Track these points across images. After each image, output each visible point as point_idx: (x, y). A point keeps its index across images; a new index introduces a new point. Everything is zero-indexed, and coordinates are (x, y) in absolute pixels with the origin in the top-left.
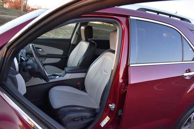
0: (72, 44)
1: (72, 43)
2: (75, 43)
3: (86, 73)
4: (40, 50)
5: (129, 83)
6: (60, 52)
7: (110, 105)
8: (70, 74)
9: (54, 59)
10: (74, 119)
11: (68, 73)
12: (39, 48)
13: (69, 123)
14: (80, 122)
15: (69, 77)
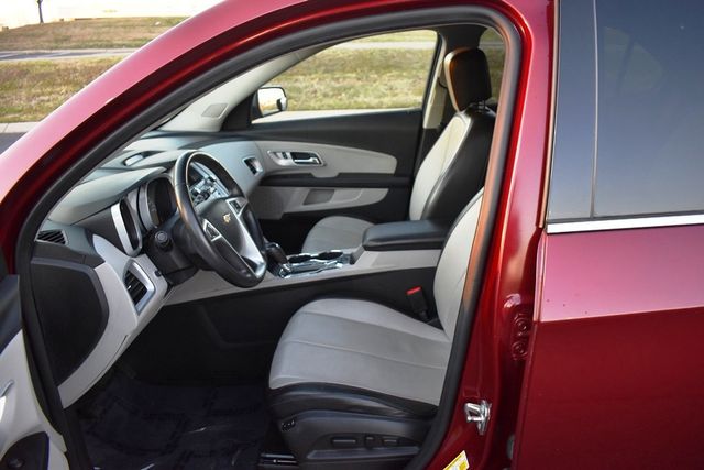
0: (428, 130)
1: (425, 126)
2: (436, 125)
3: (439, 251)
4: (311, 160)
5: (535, 319)
6: (385, 164)
7: (469, 405)
8: (377, 253)
9: (362, 191)
10: (331, 440)
11: (367, 248)
12: (307, 156)
13: (315, 451)
14: (362, 454)
15: (373, 265)
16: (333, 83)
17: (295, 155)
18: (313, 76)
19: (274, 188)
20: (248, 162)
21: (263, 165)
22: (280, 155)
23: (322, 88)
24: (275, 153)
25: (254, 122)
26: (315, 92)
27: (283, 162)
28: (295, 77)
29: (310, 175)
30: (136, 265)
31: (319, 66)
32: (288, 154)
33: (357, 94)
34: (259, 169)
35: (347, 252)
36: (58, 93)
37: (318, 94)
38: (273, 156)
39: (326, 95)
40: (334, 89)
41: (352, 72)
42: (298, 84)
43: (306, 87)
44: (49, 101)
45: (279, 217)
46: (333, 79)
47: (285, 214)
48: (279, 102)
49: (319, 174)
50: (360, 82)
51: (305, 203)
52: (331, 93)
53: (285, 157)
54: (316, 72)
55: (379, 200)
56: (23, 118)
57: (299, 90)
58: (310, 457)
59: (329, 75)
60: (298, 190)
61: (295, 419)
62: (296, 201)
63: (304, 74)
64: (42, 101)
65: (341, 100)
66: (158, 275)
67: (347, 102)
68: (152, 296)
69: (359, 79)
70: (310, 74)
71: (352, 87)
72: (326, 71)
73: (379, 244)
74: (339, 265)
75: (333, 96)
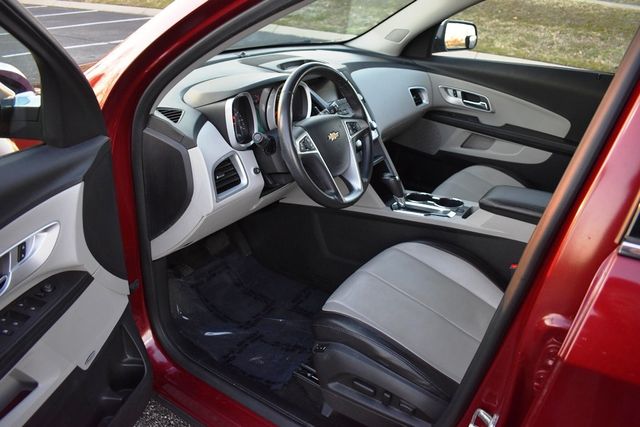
4: (480, 104)
8: (491, 215)
9: (524, 148)
10: (352, 379)
11: (483, 206)
12: (477, 98)
13: (337, 383)
14: (377, 406)
15: (483, 225)
16: (574, 39)
17: (465, 96)
18: (556, 28)
19: (436, 123)
20: (416, 93)
21: (431, 98)
22: (451, 92)
23: (561, 41)
24: (446, 89)
25: (434, 54)
26: (553, 44)
27: (452, 100)
28: (537, 26)
29: (476, 119)
30: (237, 157)
31: (565, 19)
32: (459, 93)
33: (595, 55)
34: (425, 101)
35: (468, 204)
36: (323, 6)
37: (555, 46)
38: (443, 92)
39: (562, 49)
40: (573, 44)
41: (598, 31)
42: (537, 34)
43: (544, 38)
44: (314, 11)
45: (434, 152)
46: (575, 34)
47: (440, 152)
48: (468, 39)
49: (486, 120)
50: (602, 43)
51: (462, 146)
52: (567, 49)
53: (456, 95)
54: (558, 25)
55: (540, 162)
56: (291, 22)
57: (536, 40)
58: (331, 386)
59: (572, 30)
60: (460, 130)
61: (327, 346)
62: (454, 140)
63: (547, 25)
64: (309, 11)
65: (575, 57)
66: (256, 172)
67: (582, 60)
68: (243, 188)
69: (602, 40)
70: (553, 25)
71: (593, 46)
72: (570, 25)
73: (496, 205)
74: (452, 214)
75: (568, 52)
